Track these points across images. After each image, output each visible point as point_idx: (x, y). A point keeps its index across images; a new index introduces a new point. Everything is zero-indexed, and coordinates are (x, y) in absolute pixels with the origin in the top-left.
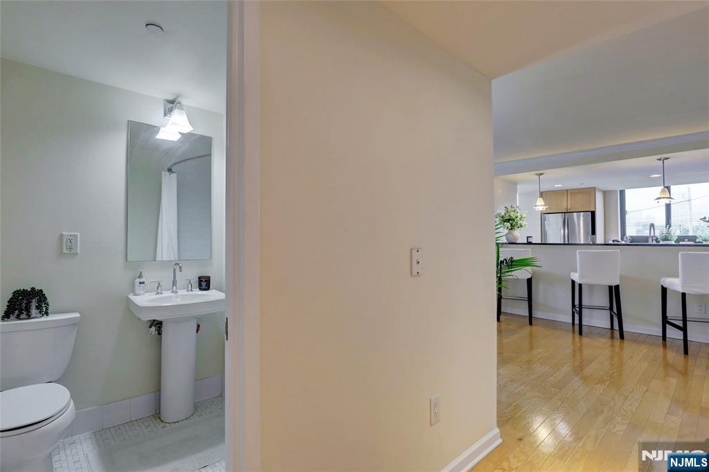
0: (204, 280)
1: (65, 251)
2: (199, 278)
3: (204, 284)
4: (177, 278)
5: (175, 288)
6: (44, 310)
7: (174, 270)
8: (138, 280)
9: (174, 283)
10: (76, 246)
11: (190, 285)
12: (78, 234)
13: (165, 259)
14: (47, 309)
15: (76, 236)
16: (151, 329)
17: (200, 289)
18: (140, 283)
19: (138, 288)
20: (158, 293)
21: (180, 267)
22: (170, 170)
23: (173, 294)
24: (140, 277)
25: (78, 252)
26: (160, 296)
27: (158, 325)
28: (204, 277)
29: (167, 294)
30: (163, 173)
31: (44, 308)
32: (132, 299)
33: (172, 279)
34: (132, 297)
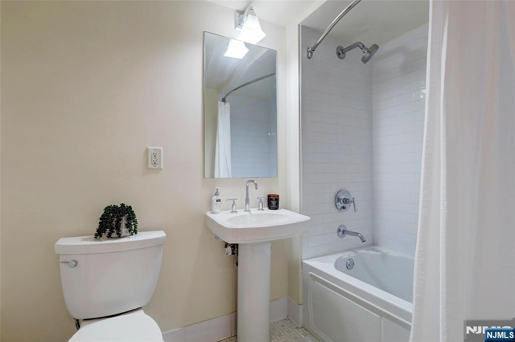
0: (274, 198)
1: (151, 166)
2: (269, 196)
3: (274, 203)
4: (250, 197)
5: (248, 206)
6: (133, 229)
7: (247, 187)
8: (215, 198)
9: (247, 201)
10: (160, 161)
11: (261, 204)
12: (162, 148)
13: (222, 176)
14: (135, 227)
15: (159, 151)
16: (226, 249)
17: (270, 208)
18: (217, 201)
19: (216, 207)
20: (233, 212)
21: (256, 184)
22: (224, 100)
23: (247, 213)
24: (217, 194)
25: (162, 167)
26: (234, 215)
27: (235, 247)
28: (274, 196)
29: (241, 212)
30: (219, 103)
31: (133, 227)
32: (211, 217)
33: (245, 197)
34: (209, 214)
